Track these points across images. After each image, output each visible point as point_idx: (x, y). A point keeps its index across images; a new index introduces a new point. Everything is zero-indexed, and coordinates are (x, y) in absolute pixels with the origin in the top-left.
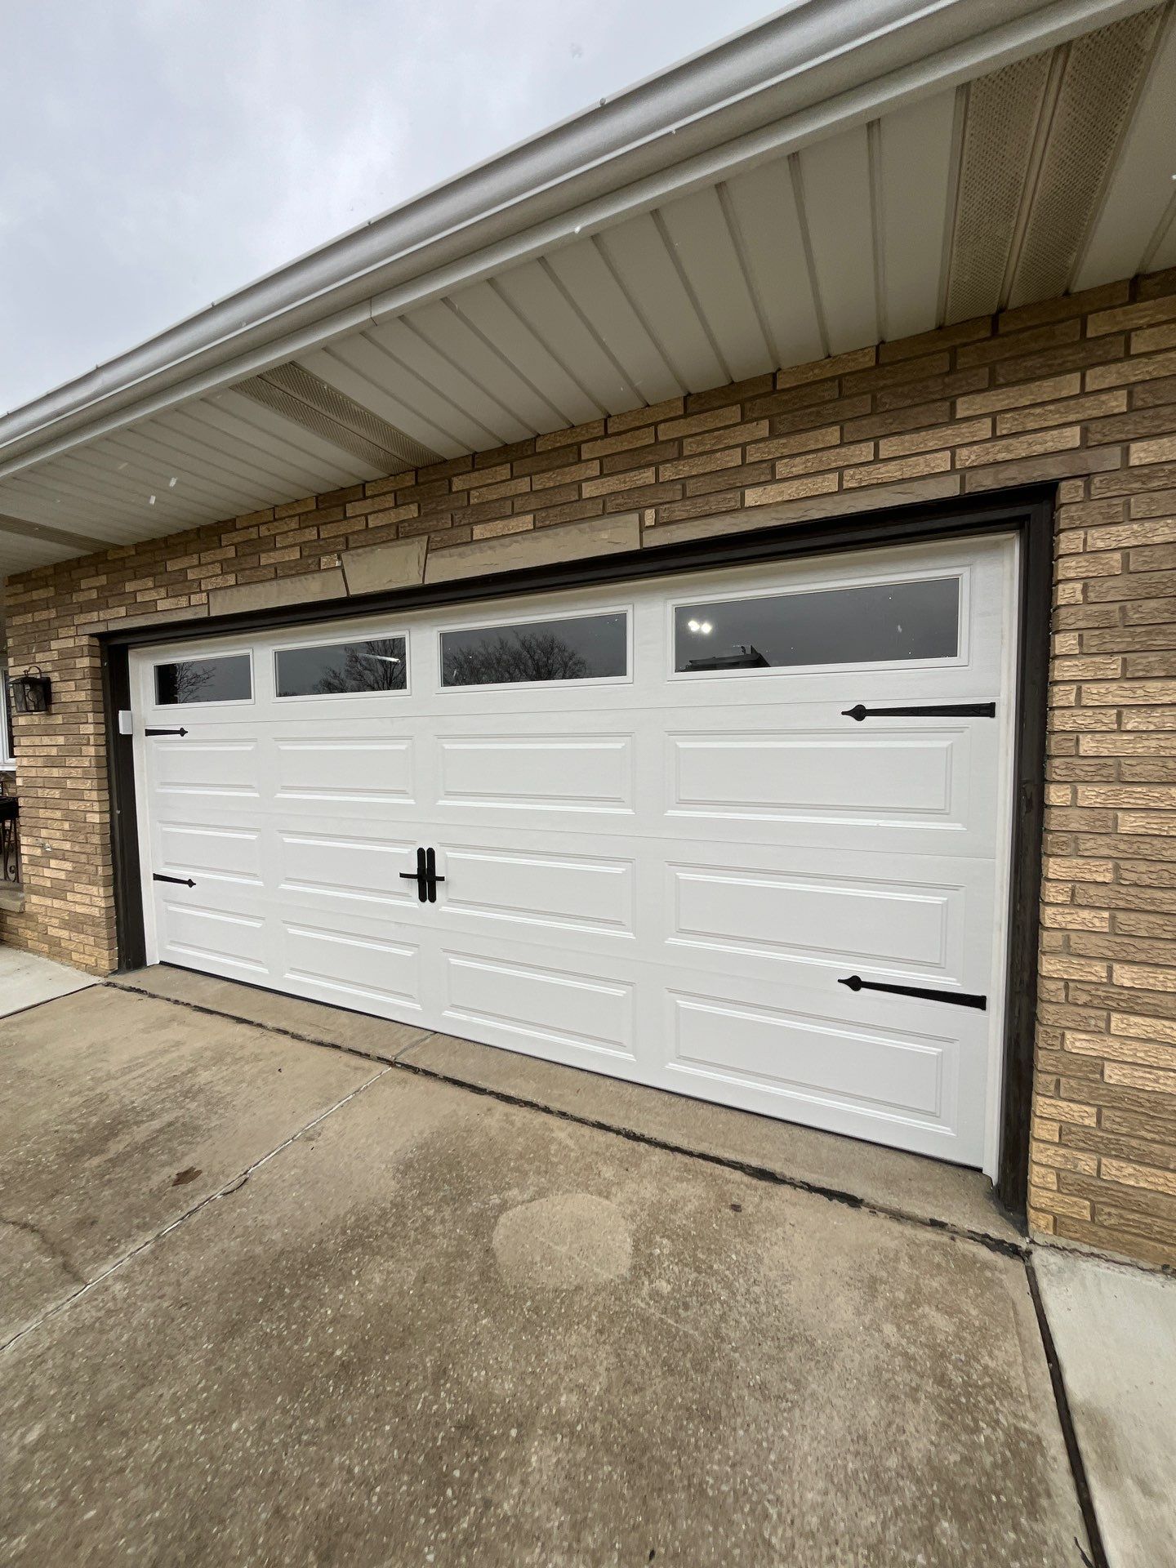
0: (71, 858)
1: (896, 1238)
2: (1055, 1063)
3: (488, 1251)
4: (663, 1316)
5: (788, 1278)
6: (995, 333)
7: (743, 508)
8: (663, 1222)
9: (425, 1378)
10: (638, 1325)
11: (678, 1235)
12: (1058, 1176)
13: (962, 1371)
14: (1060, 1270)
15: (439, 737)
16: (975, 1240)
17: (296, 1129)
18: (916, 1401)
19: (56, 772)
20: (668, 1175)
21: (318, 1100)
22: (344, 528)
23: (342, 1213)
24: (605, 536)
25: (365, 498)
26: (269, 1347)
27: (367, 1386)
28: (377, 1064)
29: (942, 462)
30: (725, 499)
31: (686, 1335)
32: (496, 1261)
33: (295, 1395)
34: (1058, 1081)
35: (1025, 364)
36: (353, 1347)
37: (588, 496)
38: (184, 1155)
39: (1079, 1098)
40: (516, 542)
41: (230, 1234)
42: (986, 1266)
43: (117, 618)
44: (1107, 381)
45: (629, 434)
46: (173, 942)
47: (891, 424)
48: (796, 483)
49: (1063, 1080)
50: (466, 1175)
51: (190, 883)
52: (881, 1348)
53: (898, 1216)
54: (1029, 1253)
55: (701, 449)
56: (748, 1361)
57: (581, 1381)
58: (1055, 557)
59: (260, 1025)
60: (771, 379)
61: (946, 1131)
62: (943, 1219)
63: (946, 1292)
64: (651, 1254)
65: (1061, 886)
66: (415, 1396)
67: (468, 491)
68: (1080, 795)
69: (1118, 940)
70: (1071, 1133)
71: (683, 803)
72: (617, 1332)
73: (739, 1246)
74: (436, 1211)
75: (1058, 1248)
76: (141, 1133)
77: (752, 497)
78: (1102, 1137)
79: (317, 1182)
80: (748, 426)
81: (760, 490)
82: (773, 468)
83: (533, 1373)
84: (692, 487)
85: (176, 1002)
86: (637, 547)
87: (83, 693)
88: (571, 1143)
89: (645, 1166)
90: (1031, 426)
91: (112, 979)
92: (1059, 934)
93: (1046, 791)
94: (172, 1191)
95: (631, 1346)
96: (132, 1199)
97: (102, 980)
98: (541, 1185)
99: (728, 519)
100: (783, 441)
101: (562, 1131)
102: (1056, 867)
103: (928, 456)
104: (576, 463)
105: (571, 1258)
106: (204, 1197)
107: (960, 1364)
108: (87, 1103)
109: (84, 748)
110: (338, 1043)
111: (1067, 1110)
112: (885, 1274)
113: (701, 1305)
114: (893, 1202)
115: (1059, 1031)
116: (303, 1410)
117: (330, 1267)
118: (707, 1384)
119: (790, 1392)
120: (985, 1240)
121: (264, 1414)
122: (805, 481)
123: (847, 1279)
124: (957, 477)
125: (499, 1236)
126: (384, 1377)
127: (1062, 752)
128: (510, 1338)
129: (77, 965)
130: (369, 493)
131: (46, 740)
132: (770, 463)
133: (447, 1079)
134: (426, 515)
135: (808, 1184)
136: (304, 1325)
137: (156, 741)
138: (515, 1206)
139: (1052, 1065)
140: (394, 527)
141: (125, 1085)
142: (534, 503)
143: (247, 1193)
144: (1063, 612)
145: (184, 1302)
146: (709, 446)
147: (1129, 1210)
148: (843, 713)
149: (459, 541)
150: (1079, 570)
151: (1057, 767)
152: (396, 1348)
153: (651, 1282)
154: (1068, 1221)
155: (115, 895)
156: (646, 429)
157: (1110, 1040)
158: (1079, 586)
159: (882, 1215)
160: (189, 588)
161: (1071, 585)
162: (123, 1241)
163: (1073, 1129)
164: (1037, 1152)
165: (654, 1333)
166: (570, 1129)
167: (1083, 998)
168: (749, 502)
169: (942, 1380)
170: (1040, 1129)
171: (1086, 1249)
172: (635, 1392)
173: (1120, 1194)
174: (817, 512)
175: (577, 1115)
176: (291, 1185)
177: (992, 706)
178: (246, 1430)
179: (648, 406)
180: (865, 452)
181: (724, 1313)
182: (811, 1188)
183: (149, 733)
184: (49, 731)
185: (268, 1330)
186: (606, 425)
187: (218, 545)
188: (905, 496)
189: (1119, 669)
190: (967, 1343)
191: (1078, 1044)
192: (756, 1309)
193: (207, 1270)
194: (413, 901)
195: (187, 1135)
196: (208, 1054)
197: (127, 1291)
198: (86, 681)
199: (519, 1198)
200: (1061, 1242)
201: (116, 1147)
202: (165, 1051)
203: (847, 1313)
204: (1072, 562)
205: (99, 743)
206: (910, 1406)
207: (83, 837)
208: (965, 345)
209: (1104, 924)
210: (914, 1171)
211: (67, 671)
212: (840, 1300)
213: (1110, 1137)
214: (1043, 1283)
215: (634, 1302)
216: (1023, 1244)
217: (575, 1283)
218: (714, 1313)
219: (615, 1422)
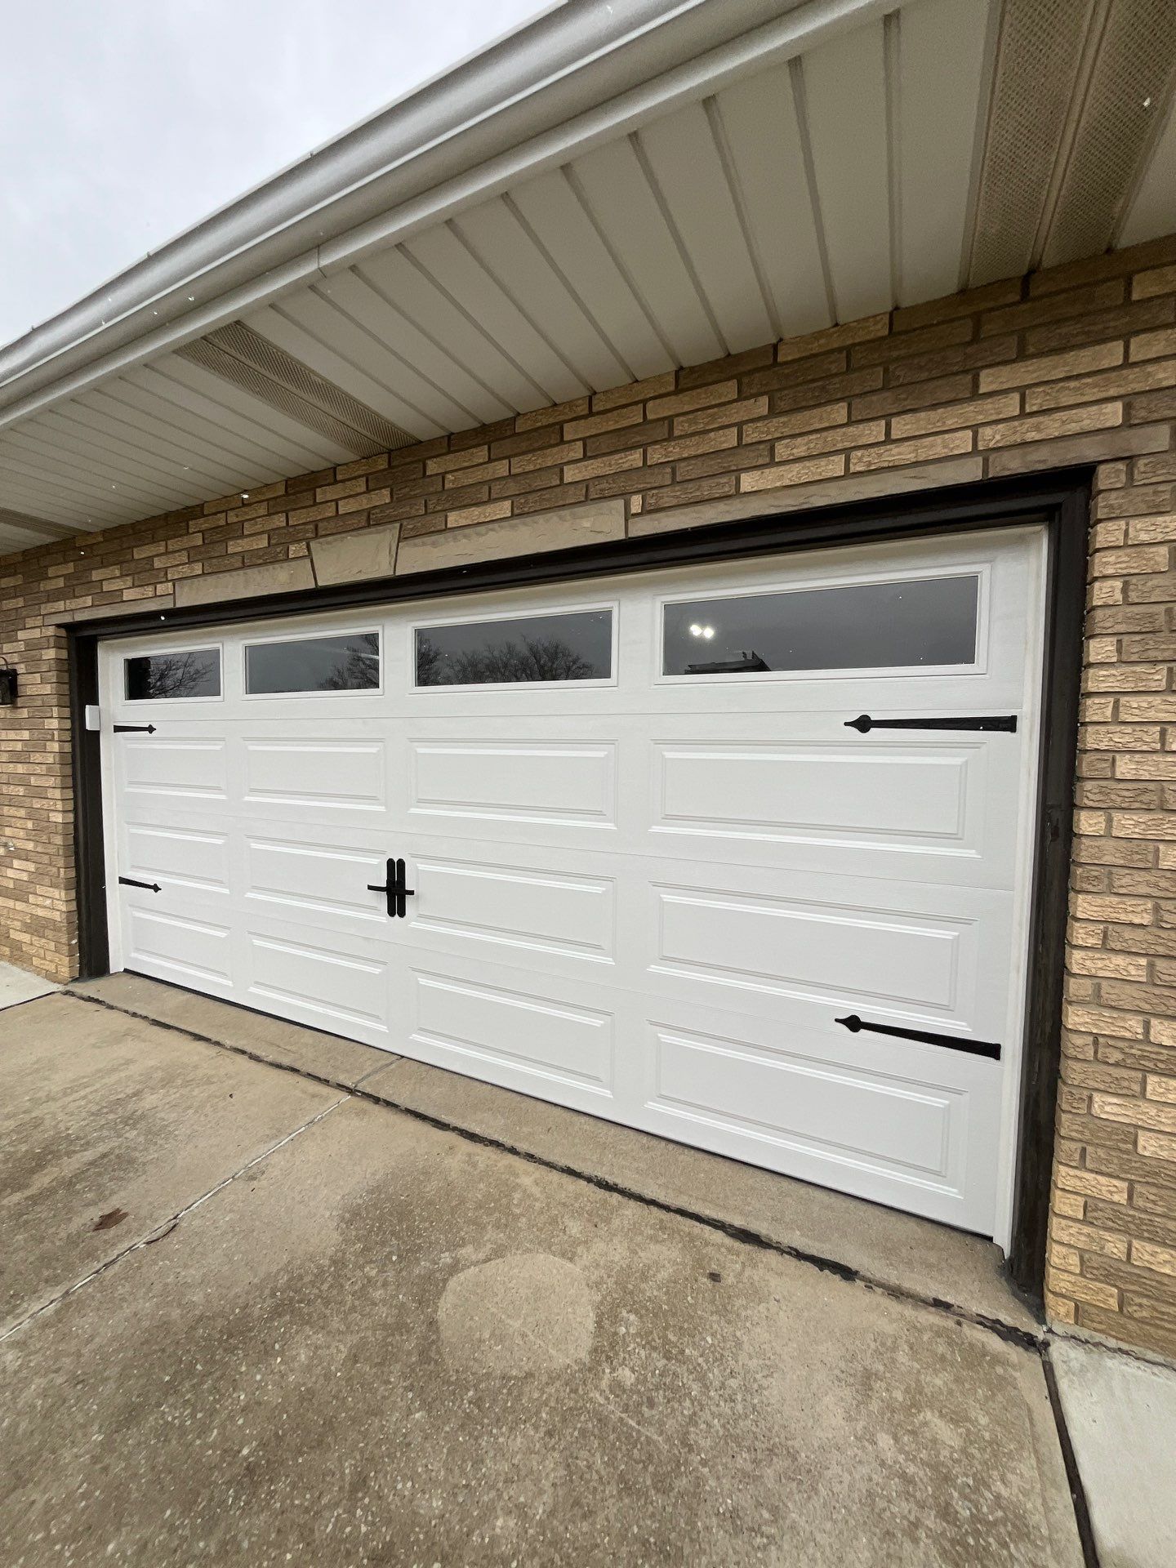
0: (35, 859)
1: (895, 1321)
2: (1081, 1129)
3: (432, 1324)
4: (623, 1415)
5: (770, 1370)
6: (1025, 296)
7: (738, 494)
8: (631, 1293)
9: (341, 1488)
10: (594, 1426)
11: (647, 1310)
12: (1082, 1258)
13: (970, 1501)
14: (1083, 1369)
15: (412, 740)
16: (985, 1326)
17: (238, 1166)
18: (915, 1541)
19: (20, 769)
20: (641, 1233)
21: (268, 1132)
22: (313, 514)
23: (274, 1269)
24: (587, 524)
25: (336, 482)
26: (167, 1441)
27: (272, 1497)
28: (336, 1091)
29: (962, 442)
30: (718, 484)
31: (649, 1441)
32: (438, 1338)
33: (187, 1507)
34: (1084, 1150)
35: (1058, 331)
36: (263, 1445)
37: (570, 480)
38: (113, 1193)
39: (1108, 1170)
40: (492, 530)
41: (146, 1293)
42: (997, 1360)
43: (84, 609)
44: (1154, 349)
45: (615, 413)
46: (137, 950)
47: (905, 399)
48: (796, 467)
49: (1089, 1149)
50: (418, 1227)
51: (156, 888)
52: (875, 1465)
53: (897, 1293)
54: (1046, 1344)
55: (693, 428)
56: (718, 1478)
57: (522, 1499)
58: (1090, 551)
59: (217, 1043)
60: (772, 350)
61: (952, 1192)
62: (948, 1299)
63: (951, 1392)
64: (616, 1334)
65: (1091, 927)
66: (326, 1514)
67: (443, 476)
68: (1115, 823)
69: (1157, 991)
70: (1096, 1209)
71: (669, 818)
72: (571, 1433)
73: (715, 1326)
74: (379, 1271)
75: (1080, 1340)
76: (70, 1166)
77: (748, 482)
78: (1133, 1216)
79: (253, 1231)
80: (745, 403)
81: (756, 474)
82: (772, 450)
83: (466, 1486)
84: (683, 471)
85: (134, 1015)
86: (621, 536)
87: (48, 687)
88: (536, 1191)
89: (616, 1222)
90: (1066, 400)
91: (69, 988)
92: (1088, 982)
93: (1075, 818)
94: (92, 1238)
95: (584, 1454)
96: (47, 1245)
97: (61, 988)
98: (499, 1241)
99: (722, 506)
100: (782, 419)
101: (528, 1176)
102: (1085, 905)
103: (946, 436)
104: (557, 445)
105: (524, 1336)
106: (126, 1245)
107: (968, 1490)
108: (18, 1129)
109: (48, 743)
110: (297, 1066)
111: (1093, 1183)
112: (881, 1368)
113: (669, 1402)
114: (893, 1277)
115: (1086, 1093)
116: (193, 1527)
117: (251, 1339)
118: (669, 1509)
119: (766, 1523)
120: (996, 1326)
121: (147, 1532)
122: (807, 464)
123: (837, 1372)
124: (980, 460)
125: (446, 1306)
126: (294, 1486)
127: (1095, 774)
128: (445, 1438)
129: (38, 971)
130: (339, 477)
131: (12, 735)
132: (768, 444)
133: (408, 1111)
134: (399, 500)
135: (796, 1250)
136: (212, 1413)
137: (127, 739)
138: (469, 1267)
139: (1076, 1131)
140: (366, 514)
141: (64, 1107)
142: (513, 488)
143: (174, 1242)
144: (1099, 614)
145: (81, 1378)
146: (702, 425)
147: (1163, 1301)
148: (846, 724)
149: (433, 529)
150: (1118, 566)
151: (1089, 791)
152: (312, 1448)
153: (613, 1370)
154: (1094, 1310)
155: (78, 899)
156: (634, 407)
157: (1144, 1106)
158: (1118, 584)
159: (879, 1290)
160: (157, 577)
161: (1110, 583)
162: (26, 1298)
163: (1101, 1205)
164: (1057, 1229)
165: (612, 1437)
166: (537, 1175)
167: (1116, 1056)
168: (745, 486)
169: (946, 1512)
170: (1063, 1204)
171: (1112, 1343)
172: (584, 1517)
173: (1154, 1283)
174: (820, 499)
175: (545, 1158)
176: (225, 1233)
177: (1014, 719)
178: (123, 1554)
179: (637, 381)
180: (876, 431)
181: (695, 1414)
182: (800, 1255)
183: (118, 729)
184: (15, 726)
185: (170, 1419)
186: (591, 403)
187: (184, 532)
188: (919, 481)
189: (1164, 680)
190: (976, 1462)
191: (1107, 1108)
192: (732, 1409)
193: (114, 1339)
194: (382, 916)
195: (120, 1169)
196: (159, 1074)
197: (20, 1361)
198: (50, 674)
199: (474, 1258)
200: (1084, 1334)
201: (42, 1181)
202: (114, 1070)
203: (838, 1420)
204: (1111, 557)
205: (63, 738)
206: (908, 1546)
207: (45, 837)
208: (992, 310)
209: (1140, 972)
210: (916, 1237)
211: (33, 663)
212: (828, 1400)
213: (1143, 1216)
214: (1063, 1385)
215: (592, 1395)
216: (1040, 1333)
217: (526, 1369)
218: (682, 1413)
219: (557, 1558)
